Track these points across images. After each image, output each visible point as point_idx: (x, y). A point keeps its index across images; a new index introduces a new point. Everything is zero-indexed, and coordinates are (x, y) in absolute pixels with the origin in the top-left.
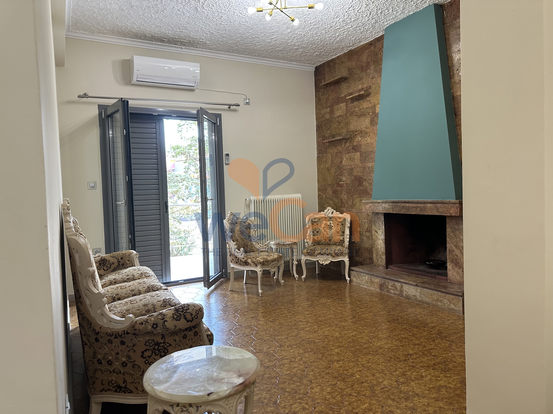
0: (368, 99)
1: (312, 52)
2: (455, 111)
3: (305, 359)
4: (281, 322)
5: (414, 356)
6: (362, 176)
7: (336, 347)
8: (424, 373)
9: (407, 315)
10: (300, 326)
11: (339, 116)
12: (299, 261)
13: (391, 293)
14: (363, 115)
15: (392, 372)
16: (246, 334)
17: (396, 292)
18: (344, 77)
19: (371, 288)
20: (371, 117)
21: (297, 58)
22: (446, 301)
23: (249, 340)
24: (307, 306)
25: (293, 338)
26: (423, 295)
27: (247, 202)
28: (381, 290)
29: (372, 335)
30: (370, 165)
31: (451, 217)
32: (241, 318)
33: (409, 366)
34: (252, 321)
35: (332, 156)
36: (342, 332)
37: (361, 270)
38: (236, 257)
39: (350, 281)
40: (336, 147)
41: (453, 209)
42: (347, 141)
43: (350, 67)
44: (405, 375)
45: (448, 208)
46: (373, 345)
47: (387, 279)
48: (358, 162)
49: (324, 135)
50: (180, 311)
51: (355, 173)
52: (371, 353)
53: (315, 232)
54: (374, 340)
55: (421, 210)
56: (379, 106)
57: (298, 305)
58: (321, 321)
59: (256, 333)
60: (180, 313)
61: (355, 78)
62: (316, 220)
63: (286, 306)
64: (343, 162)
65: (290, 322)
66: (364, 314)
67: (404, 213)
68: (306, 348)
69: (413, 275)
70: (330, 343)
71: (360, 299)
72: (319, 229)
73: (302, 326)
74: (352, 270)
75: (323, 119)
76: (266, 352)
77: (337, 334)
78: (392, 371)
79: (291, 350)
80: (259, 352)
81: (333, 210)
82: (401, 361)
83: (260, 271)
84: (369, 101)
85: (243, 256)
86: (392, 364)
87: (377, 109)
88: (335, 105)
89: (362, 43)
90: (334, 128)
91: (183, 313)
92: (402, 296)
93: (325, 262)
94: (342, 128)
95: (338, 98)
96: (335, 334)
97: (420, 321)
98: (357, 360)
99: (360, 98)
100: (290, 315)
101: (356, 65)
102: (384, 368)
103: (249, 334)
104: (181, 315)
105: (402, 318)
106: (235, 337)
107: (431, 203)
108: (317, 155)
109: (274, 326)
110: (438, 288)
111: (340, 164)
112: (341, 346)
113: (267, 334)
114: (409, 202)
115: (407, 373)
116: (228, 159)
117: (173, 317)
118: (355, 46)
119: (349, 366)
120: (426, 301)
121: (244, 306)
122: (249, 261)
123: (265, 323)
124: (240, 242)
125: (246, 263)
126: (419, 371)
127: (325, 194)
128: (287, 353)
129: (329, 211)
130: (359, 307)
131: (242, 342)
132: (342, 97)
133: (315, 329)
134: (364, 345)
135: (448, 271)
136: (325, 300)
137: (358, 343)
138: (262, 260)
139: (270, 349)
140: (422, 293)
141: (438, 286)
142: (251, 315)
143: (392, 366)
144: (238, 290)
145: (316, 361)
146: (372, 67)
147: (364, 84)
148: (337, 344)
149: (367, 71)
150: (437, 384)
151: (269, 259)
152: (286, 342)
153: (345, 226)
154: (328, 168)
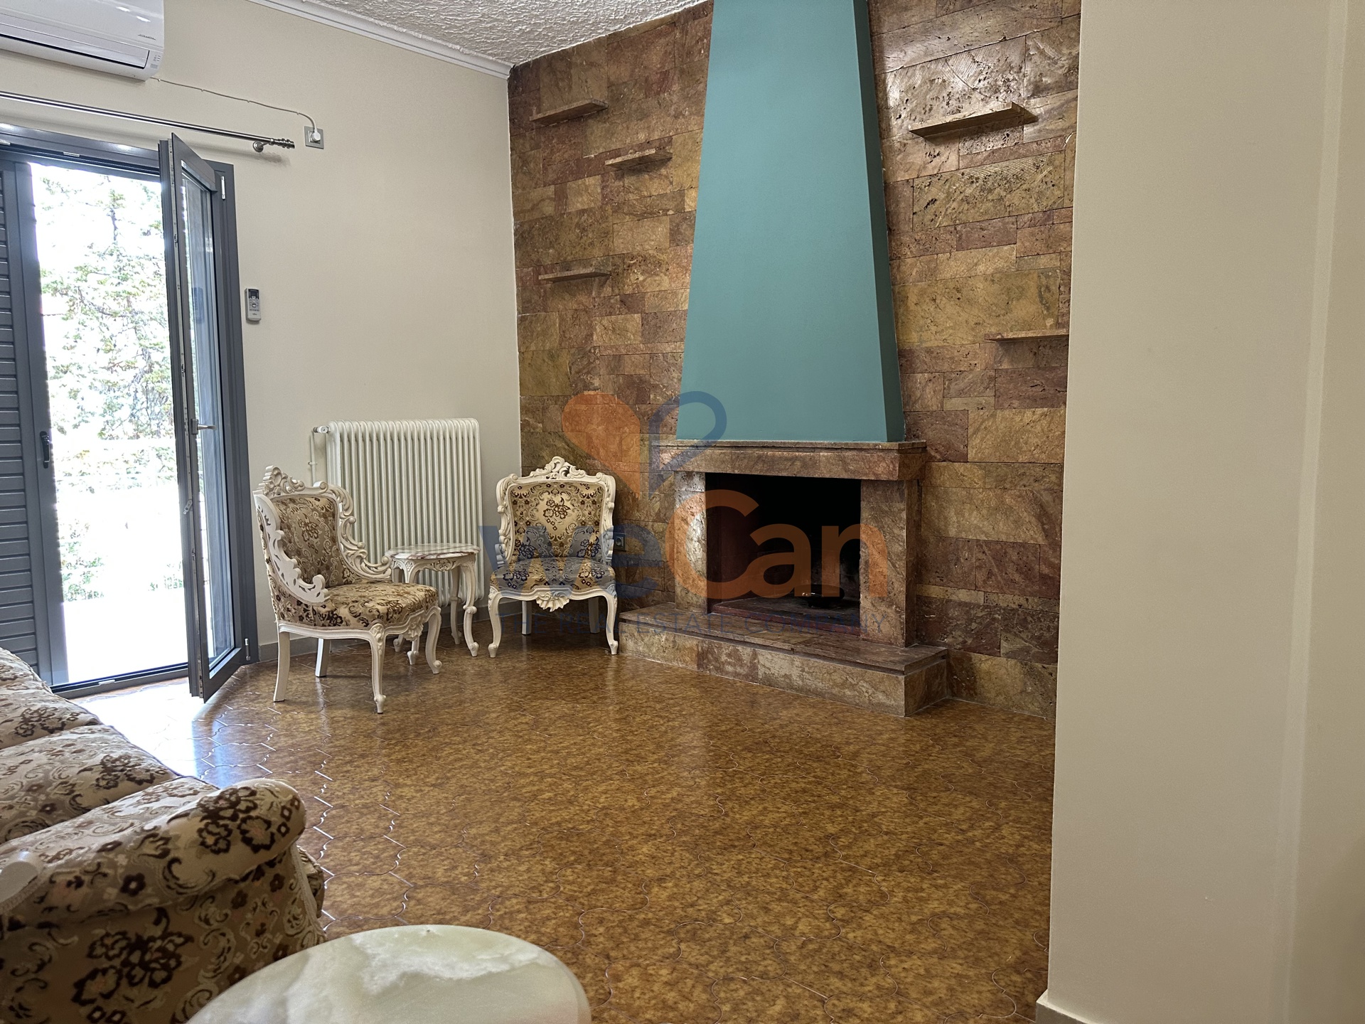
0: (663, 171)
1: (509, 22)
2: (888, 221)
3: (569, 887)
4: (464, 782)
5: (844, 841)
6: (647, 377)
7: (640, 838)
8: (884, 884)
9: (782, 726)
10: (524, 791)
11: (583, 211)
12: (480, 603)
13: (727, 673)
14: (648, 214)
15: (808, 892)
16: (368, 834)
17: (738, 670)
18: (598, 103)
19: (675, 664)
20: (671, 221)
21: (465, 33)
22: (864, 686)
23: (384, 850)
24: (526, 726)
25: (516, 829)
26: (808, 673)
27: (318, 439)
28: (699, 666)
29: (719, 790)
30: (669, 350)
31: (876, 483)
32: (338, 782)
33: (843, 870)
34: (374, 790)
35: (562, 320)
36: (642, 794)
37: (648, 619)
38: (299, 603)
39: (619, 649)
40: (575, 296)
41: (885, 465)
42: (605, 283)
43: (612, 79)
44: (840, 896)
45: (870, 462)
46: (733, 819)
47: (716, 638)
48: (634, 339)
49: (538, 260)
50: (223, 818)
51: (627, 369)
52: (736, 844)
53: (522, 523)
54: (730, 804)
55: (805, 465)
56: (693, 193)
57: (498, 728)
58: (576, 768)
59: (400, 826)
60: (225, 826)
61: (627, 111)
62: (524, 492)
63: (466, 735)
64: (595, 337)
65: (492, 781)
66: (681, 734)
67: (762, 474)
68: (561, 854)
69: (775, 624)
70: (623, 830)
71: (657, 694)
72: (533, 516)
73: (529, 789)
74: (624, 621)
75: (536, 215)
76: (447, 882)
77: (632, 801)
78: (807, 889)
79: (519, 865)
80: (426, 886)
81: (567, 464)
82: (818, 858)
83: (380, 640)
84: (667, 177)
85: (321, 599)
86: (799, 870)
87: (687, 200)
88: (570, 179)
89: (649, 19)
90: (568, 243)
91: (238, 822)
92: (755, 679)
93: (554, 604)
94: (592, 244)
95: (578, 160)
96: (626, 801)
97: (818, 741)
98: (710, 871)
99: (643, 166)
100: (485, 761)
101: (631, 76)
102: (784, 886)
103: (377, 831)
104: (230, 832)
105: (774, 737)
106: (336, 847)
107: (827, 449)
108: (519, 313)
109: (446, 798)
110: (845, 655)
111: (586, 342)
112: (654, 835)
113: (432, 824)
114: (774, 447)
115: (845, 890)
116: (255, 307)
117: (203, 844)
118: (629, 23)
119: (694, 891)
120: (816, 688)
121: (335, 746)
122: (343, 612)
123: (417, 791)
124: (307, 558)
125: (333, 620)
126: (870, 881)
127: (542, 422)
128: (509, 877)
129: (559, 466)
130: (661, 717)
131: (361, 858)
132: (589, 160)
133: (569, 791)
134: (711, 824)
135: (861, 612)
136: (570, 706)
137: (693, 818)
138: (382, 609)
139: (457, 872)
140: (806, 669)
141: (844, 651)
142: (368, 771)
143: (799, 874)
144: (304, 699)
145: (603, 891)
146: (676, 87)
147: (653, 131)
148: (642, 830)
149: (662, 95)
150: (926, 911)
151: (404, 602)
152: (498, 843)
153: (600, 507)
154: (550, 351)
